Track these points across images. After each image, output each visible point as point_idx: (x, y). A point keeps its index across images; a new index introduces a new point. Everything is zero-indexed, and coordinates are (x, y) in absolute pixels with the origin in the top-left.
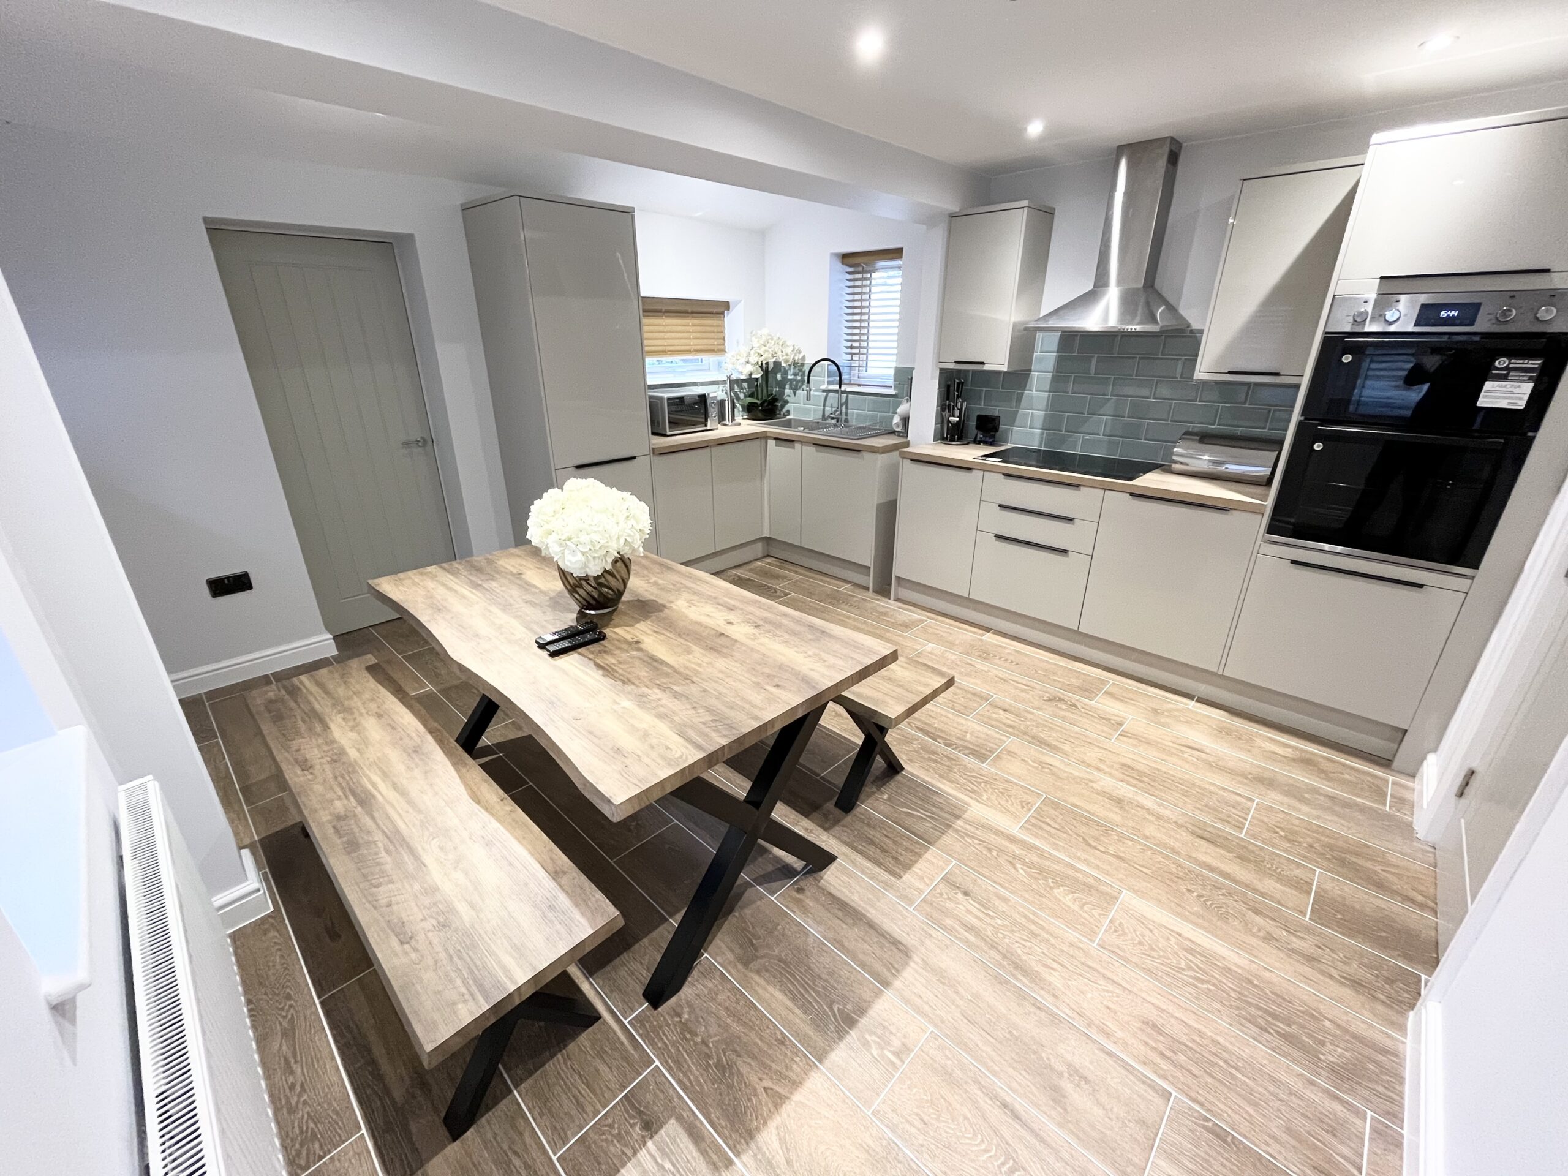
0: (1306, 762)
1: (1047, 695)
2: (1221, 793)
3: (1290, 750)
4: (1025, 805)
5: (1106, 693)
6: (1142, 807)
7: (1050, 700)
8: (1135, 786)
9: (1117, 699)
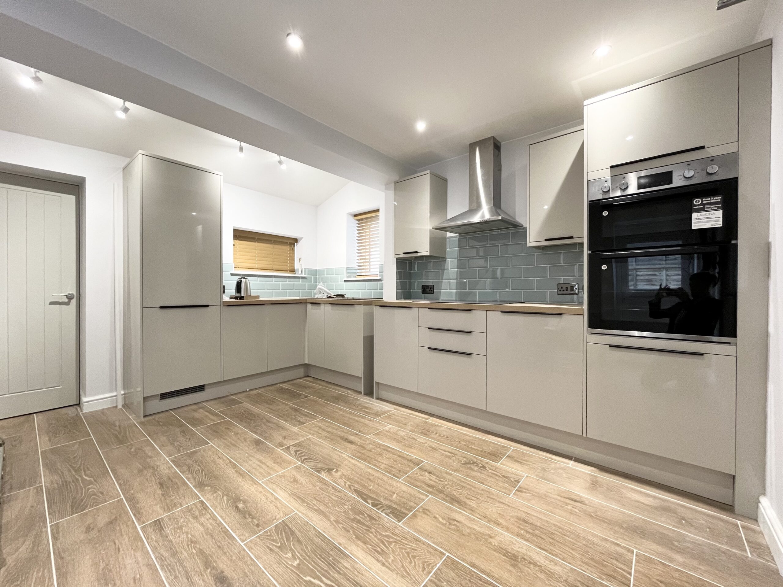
0: (665, 509)
1: (465, 459)
2: (604, 543)
3: (651, 499)
4: (426, 566)
5: (508, 456)
6: (535, 564)
7: (466, 463)
8: (527, 540)
9: (516, 461)
